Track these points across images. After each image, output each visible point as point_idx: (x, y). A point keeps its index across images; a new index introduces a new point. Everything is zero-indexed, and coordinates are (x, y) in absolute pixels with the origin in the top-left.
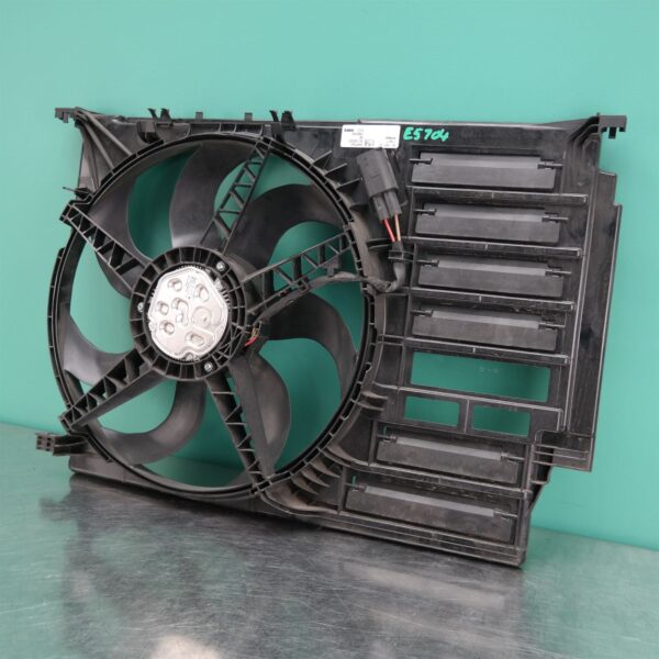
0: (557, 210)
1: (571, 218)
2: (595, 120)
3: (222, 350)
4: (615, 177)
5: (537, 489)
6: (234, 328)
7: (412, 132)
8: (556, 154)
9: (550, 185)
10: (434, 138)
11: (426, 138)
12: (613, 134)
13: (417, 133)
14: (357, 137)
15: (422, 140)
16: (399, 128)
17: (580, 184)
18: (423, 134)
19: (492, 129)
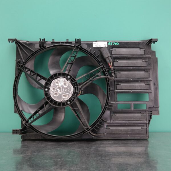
0: (145, 59)
1: (148, 60)
2: (151, 40)
3: (73, 98)
4: (155, 52)
5: (149, 121)
6: (75, 92)
7: (110, 43)
8: (143, 47)
9: (143, 54)
10: (115, 44)
11: (114, 44)
12: (154, 43)
13: (111, 43)
14: (97, 45)
15: (113, 45)
16: (107, 42)
17: (149, 53)
18: (113, 44)
19: (129, 42)
